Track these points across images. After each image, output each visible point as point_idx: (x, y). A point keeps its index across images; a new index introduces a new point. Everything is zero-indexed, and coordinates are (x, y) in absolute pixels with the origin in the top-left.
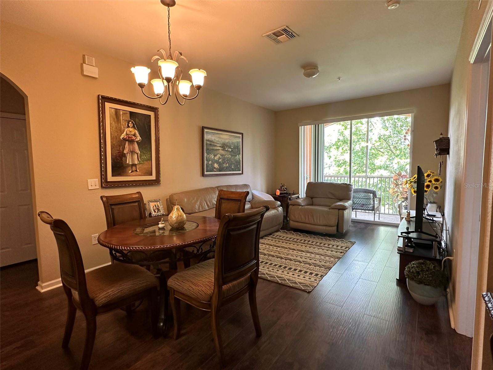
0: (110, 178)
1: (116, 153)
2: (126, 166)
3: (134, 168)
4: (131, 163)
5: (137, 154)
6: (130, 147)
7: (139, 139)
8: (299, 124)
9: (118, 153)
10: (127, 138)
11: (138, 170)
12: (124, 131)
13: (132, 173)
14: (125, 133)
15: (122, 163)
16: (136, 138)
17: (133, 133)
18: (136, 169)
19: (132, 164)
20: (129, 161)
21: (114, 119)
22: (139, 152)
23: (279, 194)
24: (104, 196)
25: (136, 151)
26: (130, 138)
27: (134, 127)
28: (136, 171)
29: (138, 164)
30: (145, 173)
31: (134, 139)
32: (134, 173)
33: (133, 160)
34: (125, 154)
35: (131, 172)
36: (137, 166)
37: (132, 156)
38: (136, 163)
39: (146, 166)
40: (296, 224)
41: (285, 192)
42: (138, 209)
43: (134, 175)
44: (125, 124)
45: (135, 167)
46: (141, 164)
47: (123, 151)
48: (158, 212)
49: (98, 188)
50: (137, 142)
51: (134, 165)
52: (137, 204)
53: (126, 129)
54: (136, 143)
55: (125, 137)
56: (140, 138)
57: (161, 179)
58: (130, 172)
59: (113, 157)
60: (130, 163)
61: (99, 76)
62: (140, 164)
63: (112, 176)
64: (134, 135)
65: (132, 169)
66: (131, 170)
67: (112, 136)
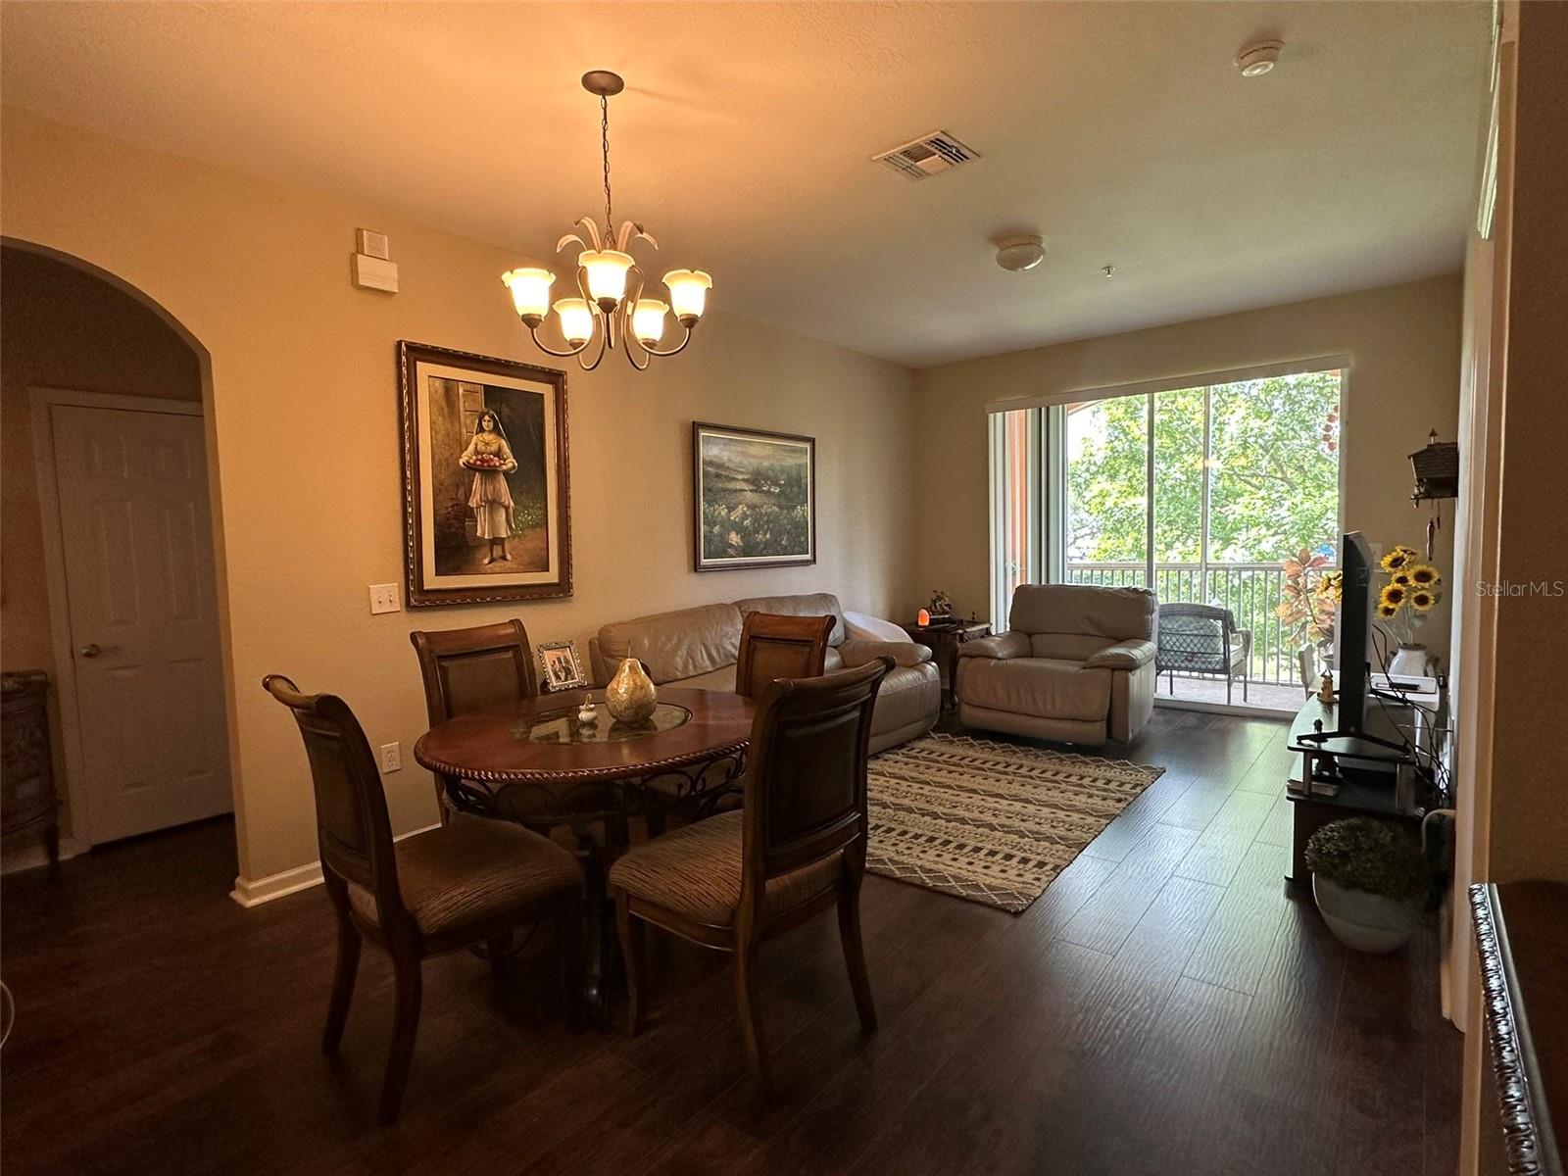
0: (432, 580)
1: (447, 508)
2: (474, 544)
3: (497, 551)
4: (489, 535)
5: (507, 508)
6: (486, 491)
7: (510, 465)
8: (988, 406)
9: (452, 506)
10: (479, 463)
11: (509, 557)
12: (468, 445)
13: (490, 565)
14: (471, 448)
15: (464, 535)
16: (502, 462)
17: (494, 448)
18: (501, 554)
19: (491, 537)
20: (483, 527)
21: (443, 409)
22: (512, 504)
23: (927, 624)
24: (420, 632)
25: (503, 500)
26: (487, 461)
27: (495, 430)
28: (504, 558)
29: (509, 537)
30: (530, 564)
31: (497, 464)
32: (499, 564)
33: (493, 526)
34: (472, 509)
35: (490, 562)
36: (507, 546)
37: (491, 513)
38: (504, 536)
39: (531, 543)
40: (982, 714)
41: (947, 616)
42: (513, 668)
43: (498, 570)
44: (473, 423)
45: (499, 548)
46: (517, 540)
47: (467, 499)
48: (566, 680)
49: (399, 609)
50: (506, 473)
51: (496, 541)
52: (510, 654)
53: (475, 438)
54: (502, 477)
55: (472, 461)
56: (514, 461)
57: (575, 580)
58: (486, 561)
59: (438, 518)
60: (486, 537)
61: (399, 289)
62: (514, 536)
63: (436, 575)
64: (498, 454)
65: (492, 553)
66: (489, 555)
67: (437, 458)
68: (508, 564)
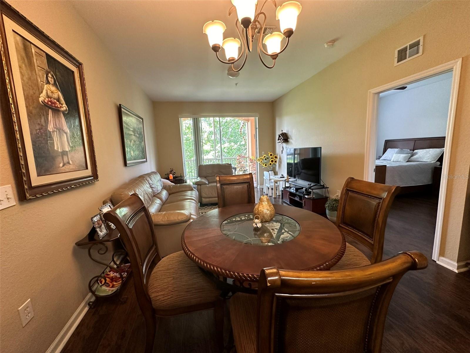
1: (37, 130)
2: (54, 155)
3: (65, 159)
4: (61, 150)
6: (55, 122)
7: (65, 108)
8: (179, 116)
11: (71, 162)
12: (43, 89)
13: (64, 168)
14: (44, 92)
15: (48, 149)
16: (61, 105)
17: (56, 96)
18: (68, 161)
19: (62, 151)
20: (57, 145)
21: (24, 60)
22: (68, 131)
23: (172, 178)
25: (64, 129)
26: (54, 104)
27: (55, 84)
28: (69, 163)
29: (69, 151)
30: (79, 166)
31: (59, 106)
32: (67, 167)
33: (62, 145)
34: (50, 132)
35: (63, 166)
36: (69, 156)
37: (60, 137)
38: (67, 150)
40: (207, 200)
43: (67, 170)
44: (43, 76)
45: (66, 157)
46: (73, 152)
47: (47, 126)
49: (15, 204)
50: (63, 112)
51: (64, 153)
53: (46, 86)
54: (62, 115)
55: (46, 101)
57: (99, 173)
58: (61, 165)
60: (59, 150)
63: (38, 176)
64: (58, 100)
65: (63, 160)
66: (62, 162)
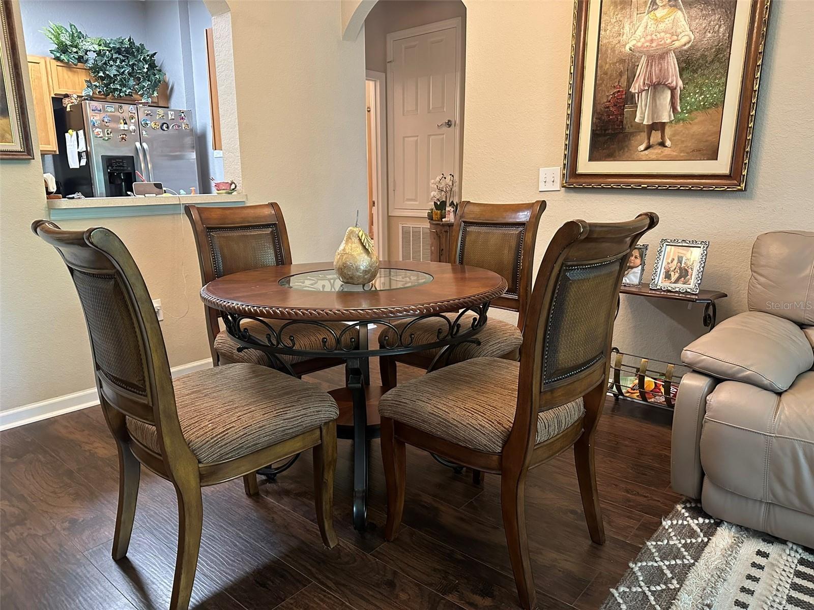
0: (585, 166)
1: (608, 96)
2: (631, 130)
3: (656, 137)
4: (647, 122)
5: (673, 90)
6: (651, 73)
7: (684, 40)
9: (614, 94)
10: (646, 44)
11: (668, 143)
13: (646, 152)
14: (640, 30)
15: (622, 122)
16: (675, 37)
17: (667, 24)
18: (660, 140)
19: (650, 123)
20: (643, 113)
22: (680, 83)
25: (670, 81)
26: (656, 41)
28: (662, 144)
29: (671, 122)
31: (669, 42)
33: (654, 110)
35: (646, 149)
36: (668, 131)
37: (654, 99)
38: (666, 120)
39: (698, 126)
45: (659, 134)
46: (681, 123)
47: (629, 86)
48: (676, 282)
49: (559, 189)
50: (677, 49)
51: (658, 126)
53: (645, 18)
54: (672, 55)
55: (638, 44)
56: (690, 33)
58: (642, 147)
59: (598, 107)
60: (645, 123)
62: (678, 121)
64: (671, 29)
65: (649, 139)
66: (646, 141)
68: (666, 151)
